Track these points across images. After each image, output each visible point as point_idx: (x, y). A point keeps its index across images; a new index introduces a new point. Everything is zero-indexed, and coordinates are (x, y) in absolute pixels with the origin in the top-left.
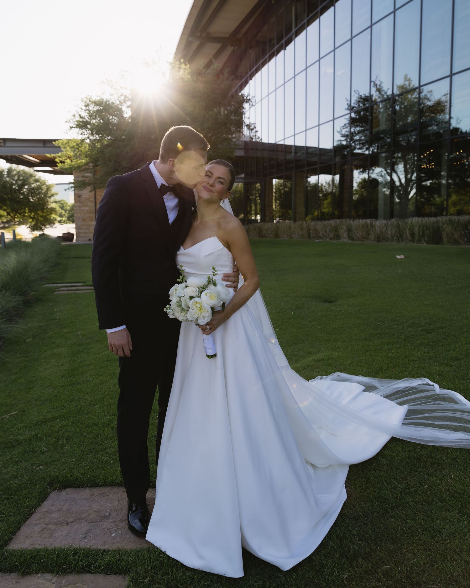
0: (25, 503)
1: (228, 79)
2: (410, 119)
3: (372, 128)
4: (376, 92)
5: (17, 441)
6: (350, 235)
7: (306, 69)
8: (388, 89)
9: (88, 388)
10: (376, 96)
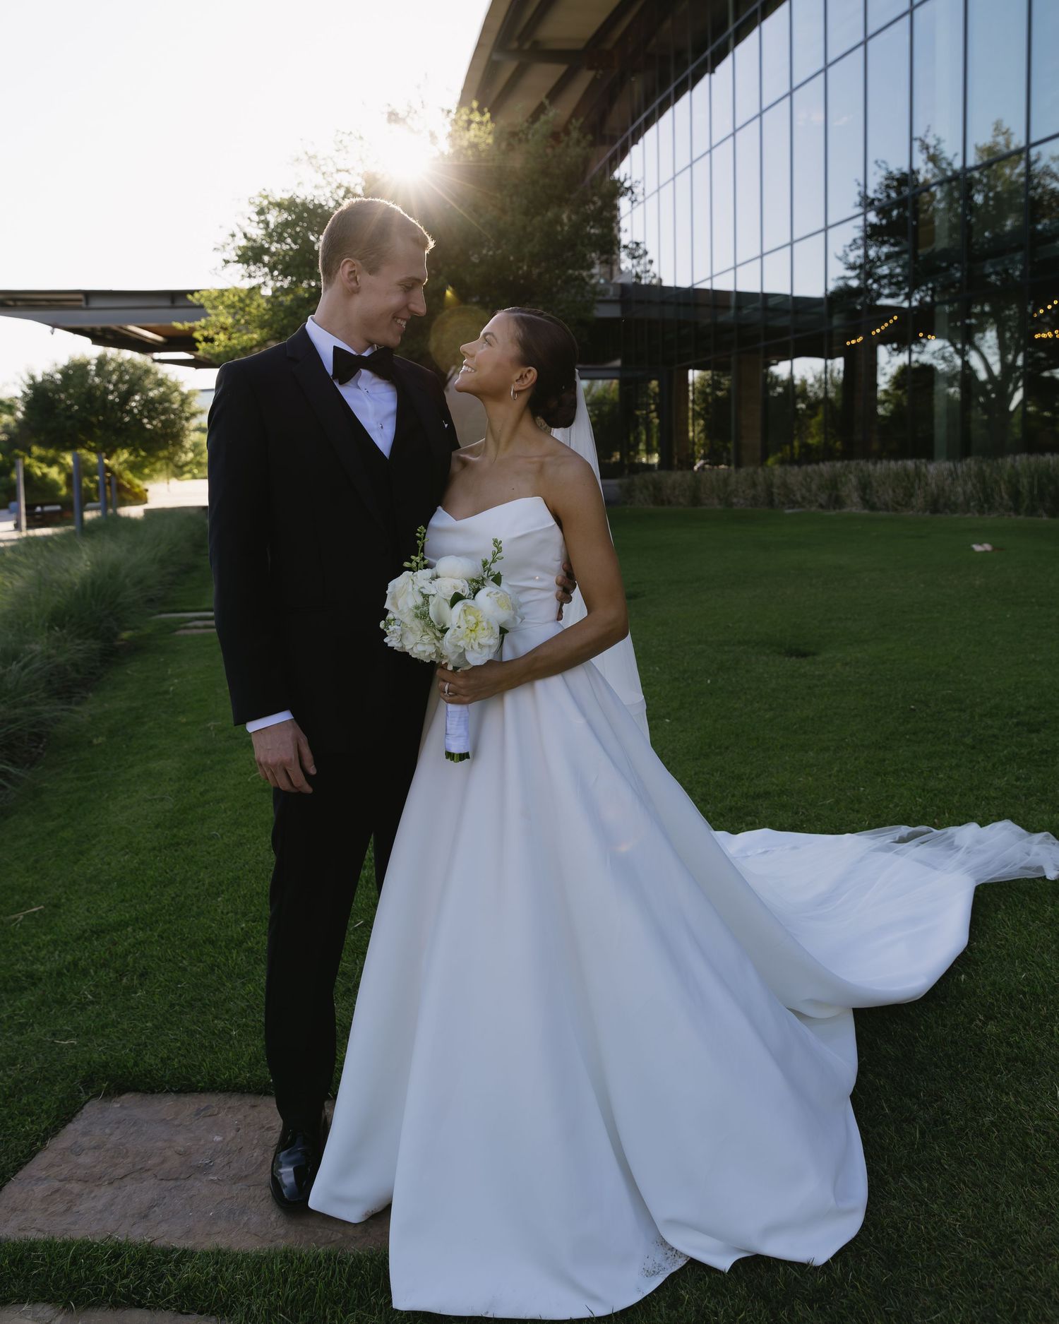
0: (23, 1127)
1: (578, 142)
2: (1009, 224)
3: (916, 246)
4: (926, 163)
5: (30, 976)
6: (867, 497)
7: (760, 115)
8: (956, 155)
9: (209, 853)
10: (927, 171)
